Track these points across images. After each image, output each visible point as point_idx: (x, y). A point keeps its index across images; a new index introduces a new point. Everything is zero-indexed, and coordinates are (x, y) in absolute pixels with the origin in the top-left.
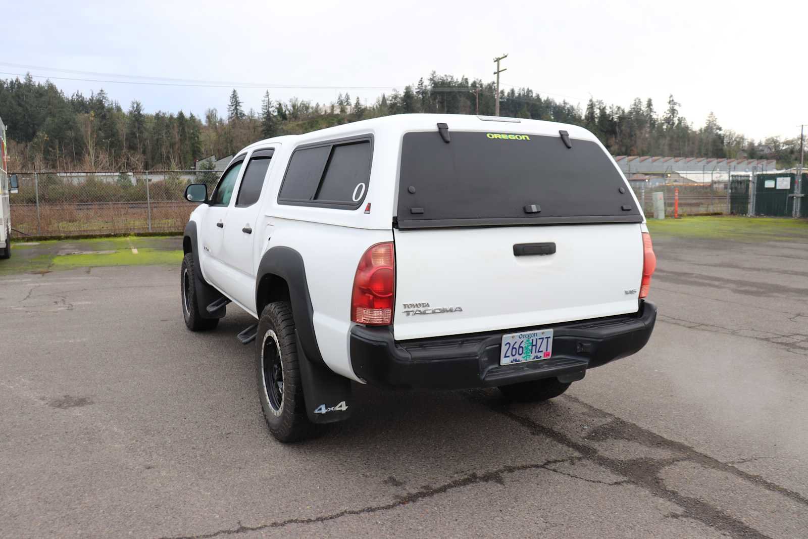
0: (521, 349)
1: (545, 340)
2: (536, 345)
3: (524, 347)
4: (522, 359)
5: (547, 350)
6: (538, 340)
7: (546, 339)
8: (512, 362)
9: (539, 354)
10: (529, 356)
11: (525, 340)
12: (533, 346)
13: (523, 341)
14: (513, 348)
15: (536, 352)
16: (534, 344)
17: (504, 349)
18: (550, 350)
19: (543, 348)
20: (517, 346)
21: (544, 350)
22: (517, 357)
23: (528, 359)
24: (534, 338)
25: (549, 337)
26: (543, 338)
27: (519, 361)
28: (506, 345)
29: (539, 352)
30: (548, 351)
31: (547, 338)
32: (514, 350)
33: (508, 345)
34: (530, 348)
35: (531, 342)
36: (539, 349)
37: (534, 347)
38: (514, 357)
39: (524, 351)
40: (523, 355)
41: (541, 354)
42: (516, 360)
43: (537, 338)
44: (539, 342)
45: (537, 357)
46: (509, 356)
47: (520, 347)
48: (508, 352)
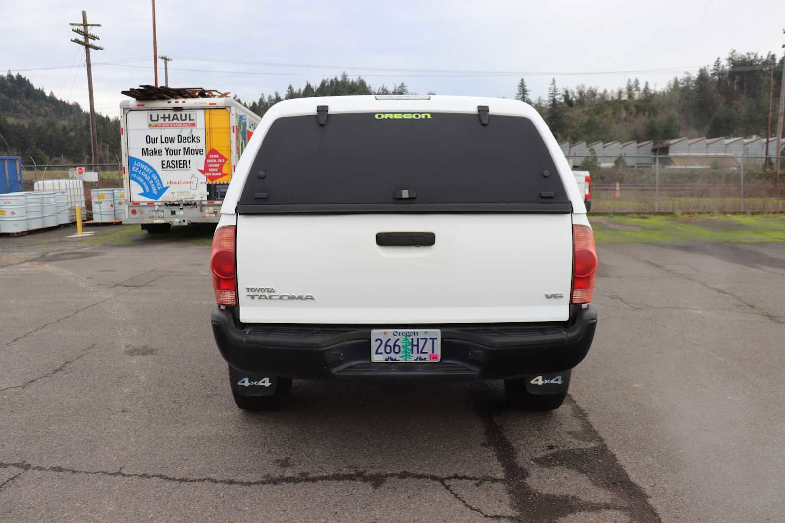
0: (397, 348)
1: (430, 342)
2: (417, 345)
3: (401, 346)
4: (400, 358)
5: (433, 352)
6: (420, 340)
7: (431, 340)
8: (386, 360)
9: (423, 356)
10: (410, 356)
11: (402, 338)
12: (413, 345)
13: (399, 339)
14: (386, 345)
15: (418, 353)
16: (415, 343)
17: (374, 345)
18: (438, 352)
19: (428, 348)
20: (391, 343)
21: (430, 352)
22: (392, 355)
23: (408, 359)
24: (415, 338)
25: (436, 338)
26: (426, 339)
27: (396, 360)
28: (376, 340)
29: (422, 353)
30: (435, 353)
31: (433, 339)
32: (388, 348)
33: (379, 342)
34: (410, 347)
35: (410, 341)
36: (422, 350)
37: (415, 348)
38: (389, 356)
39: (402, 351)
40: (401, 354)
41: (427, 356)
42: (391, 359)
43: (417, 337)
44: (421, 342)
45: (420, 359)
46: (381, 354)
47: (395, 345)
48: (379, 350)
